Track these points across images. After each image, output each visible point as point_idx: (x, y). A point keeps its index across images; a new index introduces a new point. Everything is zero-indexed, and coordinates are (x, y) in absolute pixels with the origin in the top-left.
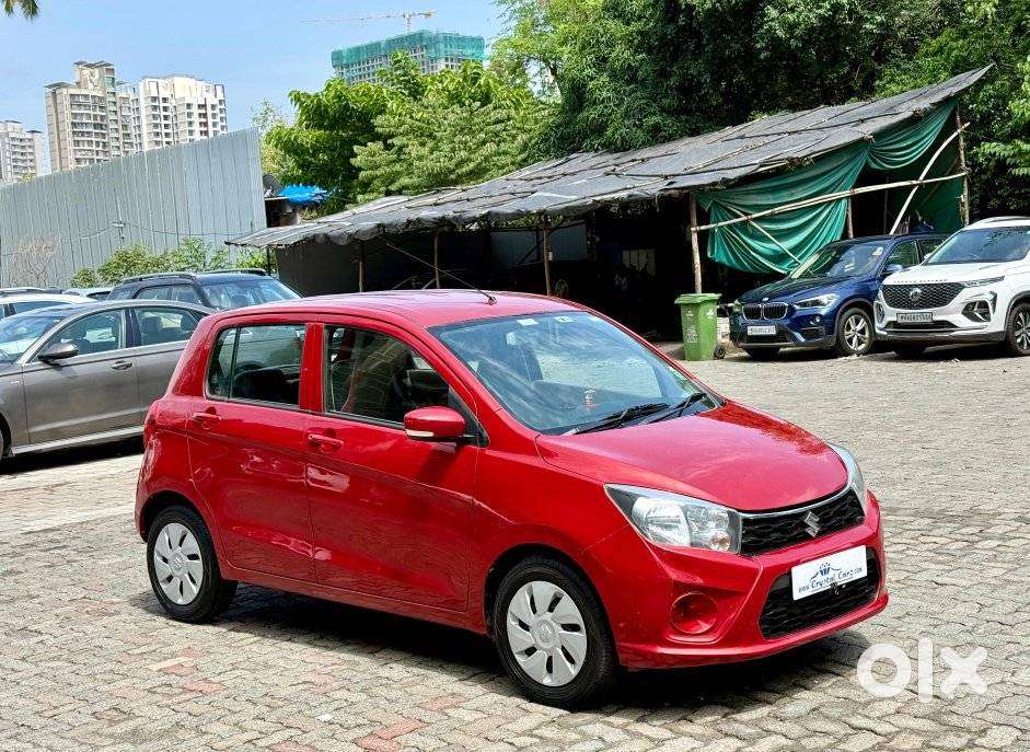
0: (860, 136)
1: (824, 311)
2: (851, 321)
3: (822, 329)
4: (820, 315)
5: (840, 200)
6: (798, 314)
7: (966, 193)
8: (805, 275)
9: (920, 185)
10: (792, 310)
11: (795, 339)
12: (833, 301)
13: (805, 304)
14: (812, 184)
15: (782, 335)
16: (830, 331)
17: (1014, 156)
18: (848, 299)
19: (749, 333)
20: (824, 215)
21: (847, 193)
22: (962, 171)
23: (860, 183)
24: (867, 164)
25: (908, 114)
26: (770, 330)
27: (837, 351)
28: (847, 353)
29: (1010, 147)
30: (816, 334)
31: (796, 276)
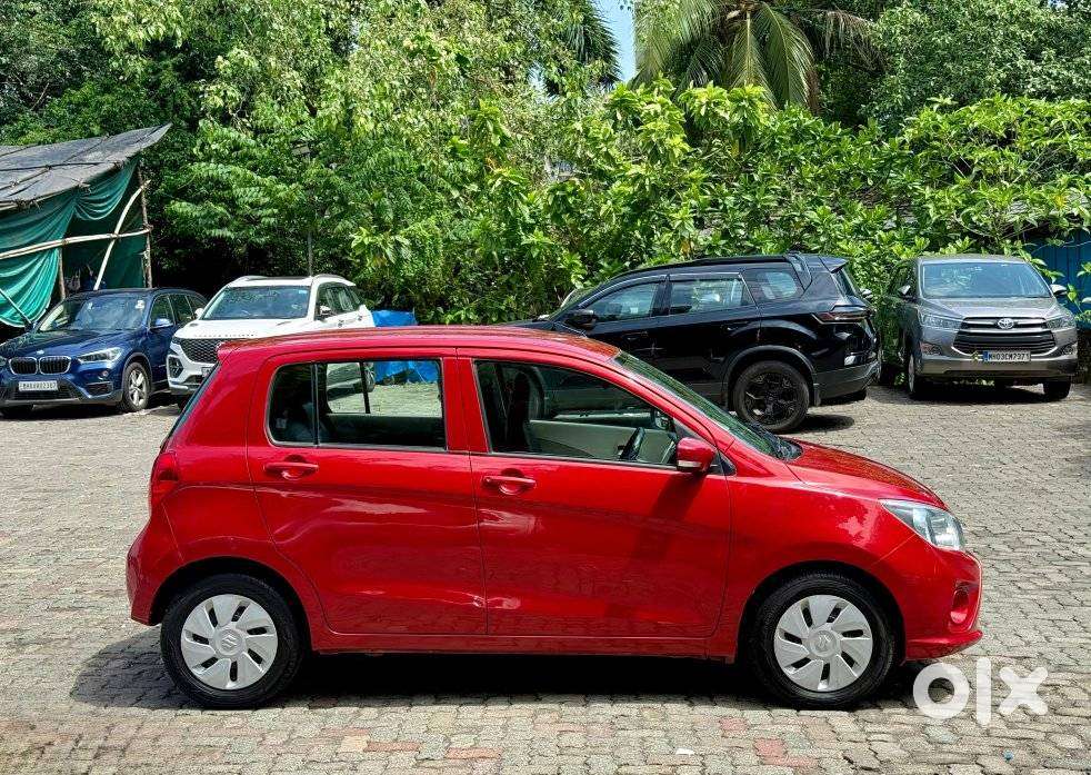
0: (74, 184)
1: (109, 365)
2: (133, 375)
3: (110, 383)
4: (106, 369)
5: (52, 250)
6: (83, 368)
7: (148, 249)
8: (54, 328)
9: (117, 240)
10: (75, 363)
11: (79, 394)
12: (119, 355)
13: (88, 358)
14: (30, 230)
15: (63, 391)
16: (118, 385)
17: (204, 217)
18: (129, 355)
19: (21, 388)
20: (39, 265)
21: (59, 242)
22: (145, 227)
23: (70, 233)
24: (74, 216)
25: (110, 166)
26: (50, 385)
27: (122, 407)
28: (132, 409)
29: (200, 208)
30: (104, 389)
31: (44, 327)
